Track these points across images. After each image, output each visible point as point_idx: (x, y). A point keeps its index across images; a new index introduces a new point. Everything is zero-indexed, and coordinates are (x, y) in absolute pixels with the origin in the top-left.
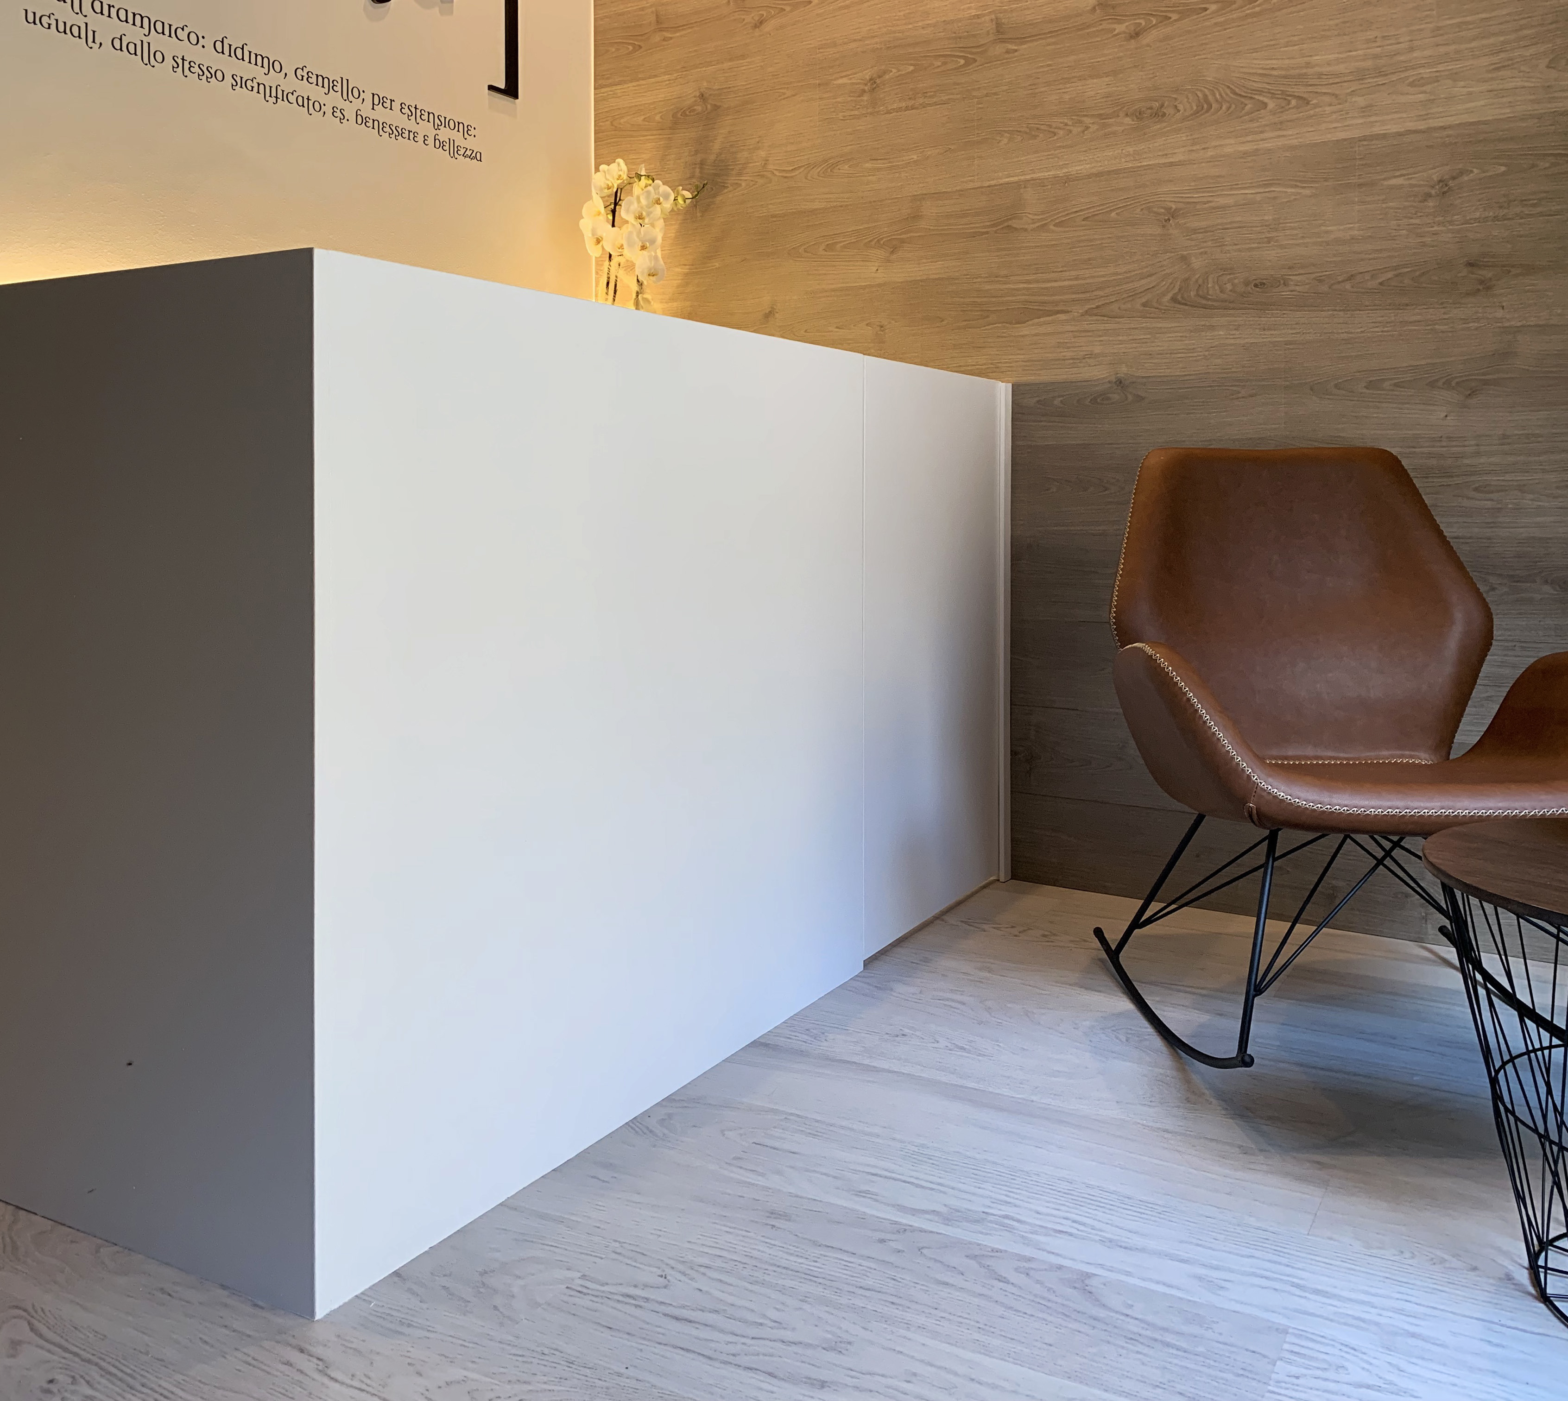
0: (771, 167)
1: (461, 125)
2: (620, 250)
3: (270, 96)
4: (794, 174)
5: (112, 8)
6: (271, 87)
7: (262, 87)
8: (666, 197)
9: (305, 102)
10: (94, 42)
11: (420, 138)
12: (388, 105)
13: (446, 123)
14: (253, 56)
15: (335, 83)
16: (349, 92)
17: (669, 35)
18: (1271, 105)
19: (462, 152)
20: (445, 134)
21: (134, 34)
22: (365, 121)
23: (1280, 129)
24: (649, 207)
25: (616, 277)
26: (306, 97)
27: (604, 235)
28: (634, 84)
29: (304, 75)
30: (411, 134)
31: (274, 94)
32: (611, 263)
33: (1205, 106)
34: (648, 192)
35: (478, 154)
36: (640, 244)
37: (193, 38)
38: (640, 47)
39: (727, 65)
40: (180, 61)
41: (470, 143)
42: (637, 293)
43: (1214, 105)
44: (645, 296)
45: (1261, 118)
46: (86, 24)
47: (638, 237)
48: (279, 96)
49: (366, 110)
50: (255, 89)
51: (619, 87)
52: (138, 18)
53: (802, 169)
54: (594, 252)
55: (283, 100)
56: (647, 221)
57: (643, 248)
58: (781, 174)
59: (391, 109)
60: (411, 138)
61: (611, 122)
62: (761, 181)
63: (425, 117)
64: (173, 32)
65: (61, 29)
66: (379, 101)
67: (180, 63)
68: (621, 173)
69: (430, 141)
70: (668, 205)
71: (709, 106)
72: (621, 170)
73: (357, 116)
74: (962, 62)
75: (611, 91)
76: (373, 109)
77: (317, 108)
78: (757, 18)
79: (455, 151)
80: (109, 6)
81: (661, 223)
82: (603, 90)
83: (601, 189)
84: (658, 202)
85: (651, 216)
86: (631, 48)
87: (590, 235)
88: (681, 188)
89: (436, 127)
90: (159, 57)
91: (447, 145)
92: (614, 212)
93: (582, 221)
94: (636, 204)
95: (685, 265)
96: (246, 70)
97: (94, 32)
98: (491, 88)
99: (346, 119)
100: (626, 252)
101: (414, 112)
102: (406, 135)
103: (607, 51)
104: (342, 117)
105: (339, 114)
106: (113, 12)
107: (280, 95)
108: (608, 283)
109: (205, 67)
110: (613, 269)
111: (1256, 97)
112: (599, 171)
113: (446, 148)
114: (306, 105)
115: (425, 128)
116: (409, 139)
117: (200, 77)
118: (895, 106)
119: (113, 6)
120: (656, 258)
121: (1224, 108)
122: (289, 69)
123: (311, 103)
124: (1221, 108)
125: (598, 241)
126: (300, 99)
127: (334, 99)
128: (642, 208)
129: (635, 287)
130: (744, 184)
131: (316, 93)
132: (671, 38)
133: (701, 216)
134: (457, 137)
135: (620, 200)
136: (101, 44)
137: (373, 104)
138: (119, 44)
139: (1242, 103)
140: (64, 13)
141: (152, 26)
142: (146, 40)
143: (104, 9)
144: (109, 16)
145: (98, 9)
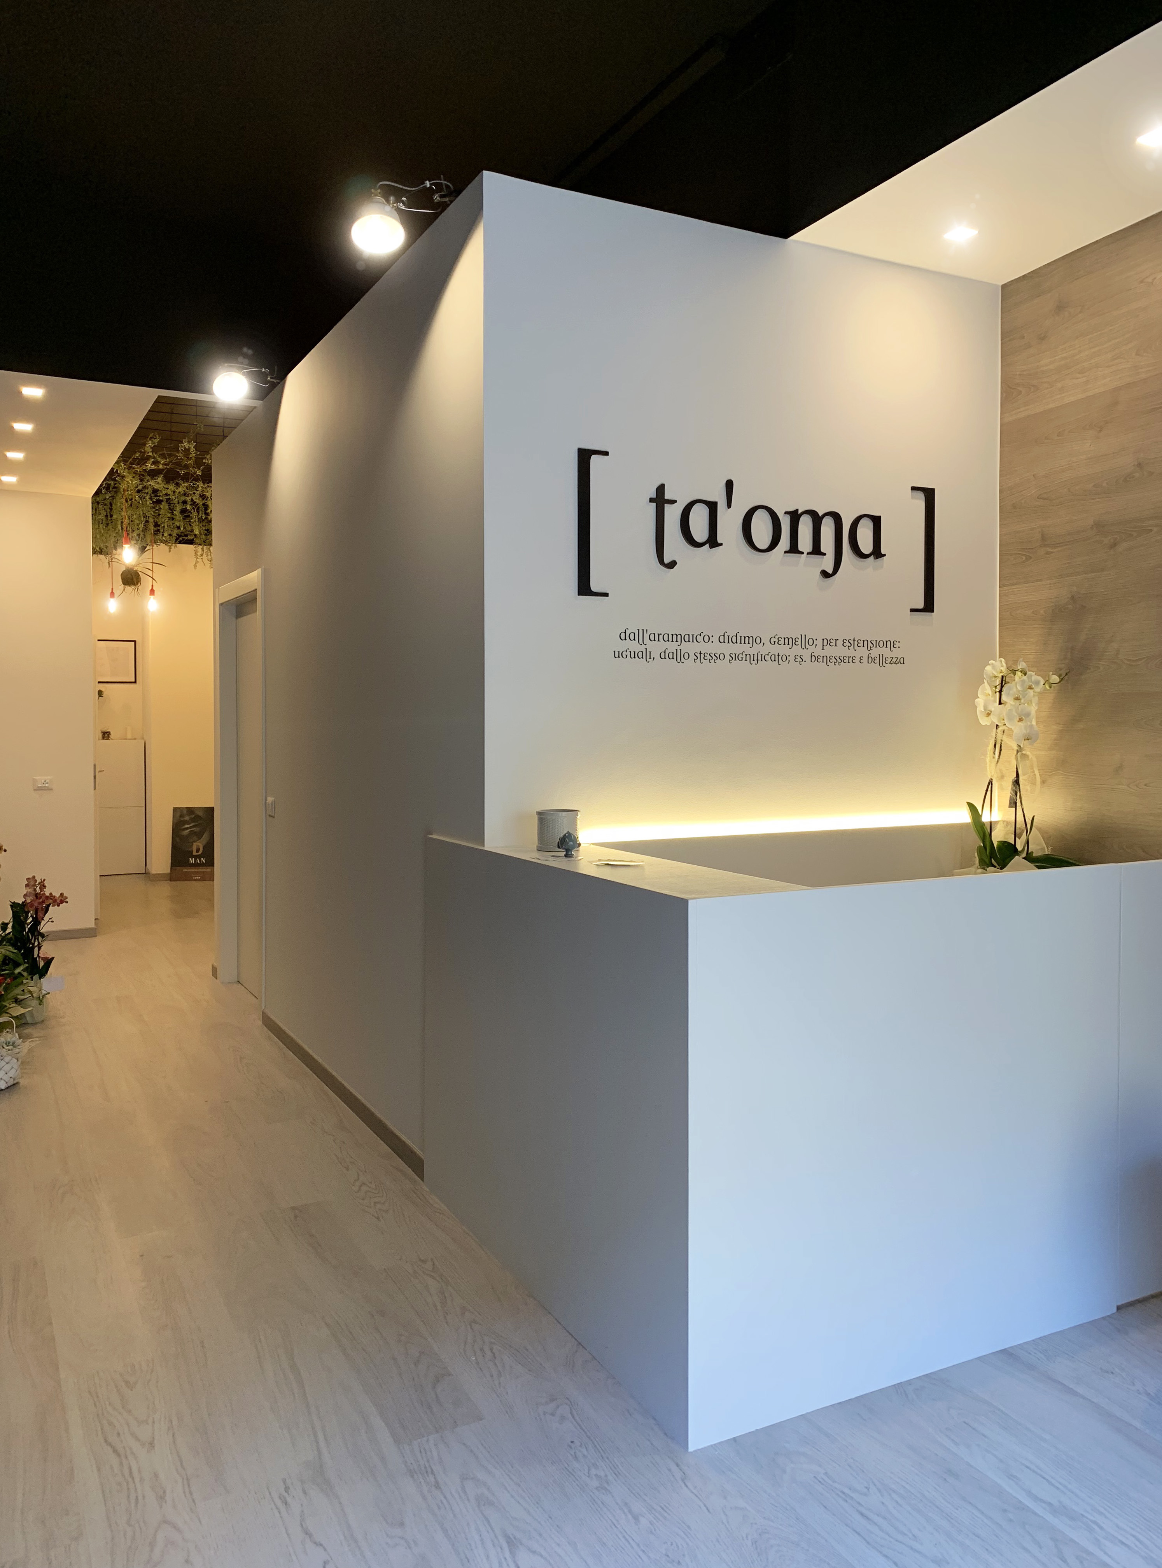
0: (1121, 657)
1: (889, 642)
2: (1005, 721)
3: (754, 660)
4: (1138, 663)
5: (660, 635)
6: (754, 655)
7: (748, 656)
8: (1038, 683)
9: (777, 658)
10: (650, 658)
11: (857, 660)
12: (834, 644)
13: (877, 644)
14: (743, 638)
15: (797, 640)
16: (806, 642)
17: (1050, 550)
19: (889, 660)
20: (875, 652)
21: (672, 647)
22: (817, 659)
24: (1025, 691)
25: (1002, 741)
26: (777, 654)
27: (994, 710)
28: (1026, 585)
29: (775, 640)
30: (851, 659)
31: (756, 658)
32: (998, 731)
34: (1023, 681)
35: (902, 659)
36: (1018, 717)
37: (706, 639)
38: (1031, 558)
39: (1091, 575)
40: (698, 655)
41: (896, 653)
42: (1018, 752)
44: (1024, 754)
46: (646, 649)
47: (1018, 711)
48: (759, 658)
49: (818, 652)
50: (744, 659)
51: (1017, 586)
52: (675, 636)
53: (1145, 659)
54: (987, 723)
55: (762, 660)
56: (1023, 701)
57: (1021, 720)
58: (1128, 663)
59: (836, 646)
60: (851, 661)
61: (1011, 613)
62: (1113, 666)
63: (861, 645)
64: (694, 639)
65: (632, 656)
66: (828, 642)
67: (699, 656)
69: (865, 659)
70: (1040, 688)
71: (1078, 606)
73: (811, 657)
75: (1010, 589)
76: (823, 649)
77: (784, 659)
78: (1112, 541)
79: (883, 661)
80: (659, 634)
81: (1034, 701)
82: (1005, 589)
83: (992, 676)
84: (1031, 687)
85: (1027, 697)
86: (1024, 558)
87: (984, 710)
88: (1050, 674)
89: (870, 651)
90: (686, 655)
91: (878, 659)
92: (1000, 693)
93: (977, 700)
94: (1015, 689)
96: (737, 649)
97: (650, 652)
98: (913, 610)
99: (804, 661)
100: (1009, 723)
101: (853, 643)
102: (847, 661)
103: (1008, 559)
104: (801, 661)
105: (799, 659)
106: (661, 637)
108: (995, 745)
109: (713, 654)
110: (999, 735)
113: (877, 661)
114: (777, 659)
115: (861, 652)
116: (849, 662)
117: (710, 661)
119: (661, 634)
120: (1031, 725)
122: (765, 640)
123: (780, 657)
125: (990, 715)
126: (773, 656)
127: (797, 650)
128: (1019, 691)
129: (1015, 748)
130: (1101, 667)
131: (783, 650)
132: (1052, 553)
134: (886, 652)
135: (1005, 684)
136: (654, 658)
137: (823, 646)
138: (664, 655)
140: (634, 646)
141: (681, 638)
142: (679, 648)
143: (656, 637)
144: (659, 641)
145: (652, 638)
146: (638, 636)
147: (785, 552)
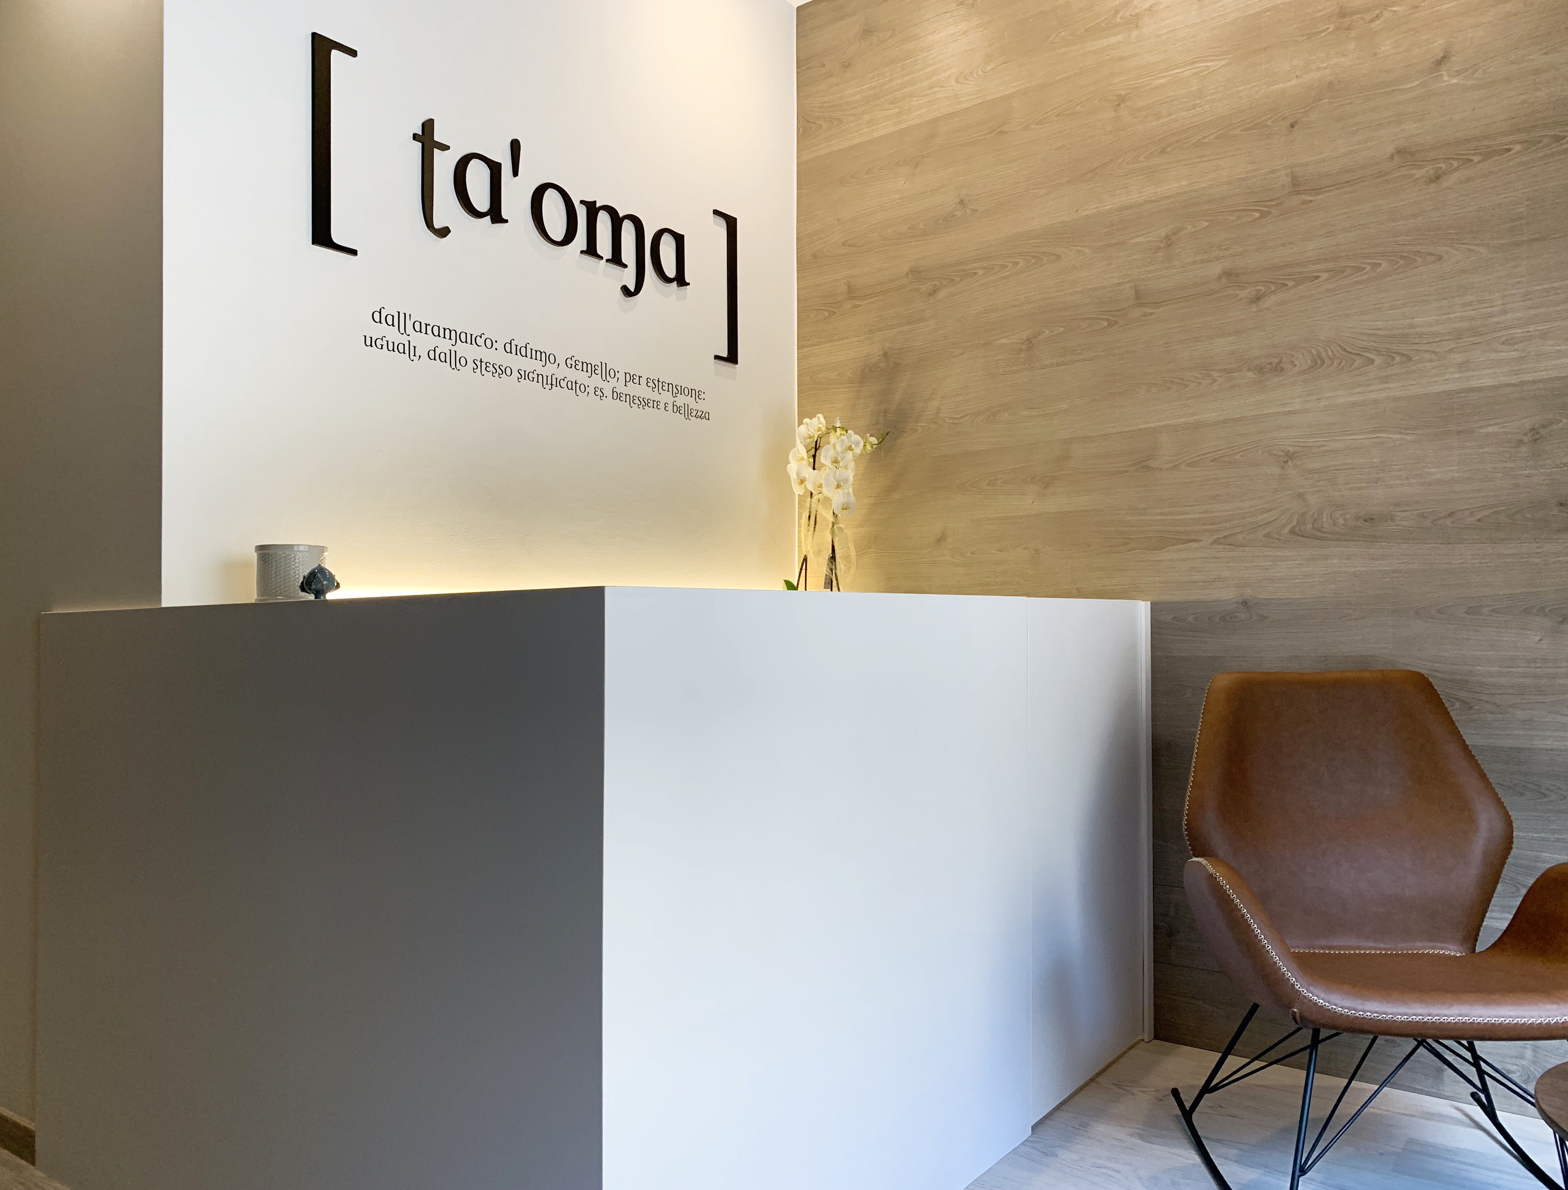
0: (942, 415)
1: (693, 391)
2: (820, 489)
3: (547, 384)
4: (961, 421)
5: (428, 326)
6: (547, 376)
7: (540, 377)
8: (857, 444)
9: (574, 386)
10: (415, 355)
11: (662, 406)
12: (636, 381)
13: (681, 391)
14: (534, 352)
15: (596, 367)
16: (607, 373)
17: (857, 303)
18: (1378, 360)
19: (695, 412)
20: (680, 400)
21: (444, 345)
22: (619, 396)
23: (1386, 383)
24: (843, 453)
25: (816, 511)
26: (574, 382)
27: (807, 476)
28: (830, 344)
29: (573, 363)
30: (655, 403)
31: (549, 382)
33: (1319, 362)
34: (842, 441)
35: (707, 414)
36: (836, 483)
37: (488, 343)
38: (834, 313)
39: (906, 328)
40: (478, 363)
41: (701, 406)
42: (833, 523)
43: (1326, 361)
44: (840, 525)
45: (1368, 372)
46: (409, 341)
47: (834, 478)
49: (620, 388)
50: (536, 380)
51: (817, 347)
52: (447, 332)
53: (969, 417)
54: (798, 490)
55: (556, 386)
56: (841, 464)
57: (838, 486)
58: (951, 421)
59: (639, 384)
60: (655, 406)
61: (811, 377)
62: (934, 426)
63: (666, 388)
64: (472, 340)
65: (391, 348)
66: (631, 378)
67: (480, 365)
68: (821, 426)
69: (670, 407)
70: (858, 450)
71: (891, 364)
72: (821, 423)
73: (613, 392)
74: (1106, 324)
75: (810, 351)
76: (625, 385)
77: (583, 390)
78: (931, 288)
79: (688, 413)
80: (426, 323)
81: (852, 465)
82: (805, 350)
83: (805, 438)
84: (850, 448)
85: (845, 460)
86: (827, 314)
87: (796, 477)
88: (869, 435)
89: (674, 396)
90: (463, 361)
91: (683, 409)
92: (814, 456)
93: (788, 465)
94: (832, 451)
95: (871, 497)
96: (528, 364)
97: (415, 347)
98: (717, 357)
99: (604, 396)
100: (824, 490)
101: (657, 384)
102: (651, 405)
103: (808, 316)
104: (602, 395)
105: (599, 392)
106: (429, 328)
107: (554, 383)
108: (809, 517)
109: (498, 366)
110: (813, 505)
111: (1365, 354)
112: (803, 424)
113: (681, 410)
114: (574, 388)
115: (666, 397)
116: (653, 407)
117: (494, 375)
118: (1047, 362)
120: (849, 493)
121: (1335, 363)
122: (561, 360)
123: (578, 386)
124: (1333, 363)
125: (802, 482)
126: (570, 384)
127: (596, 381)
128: (837, 453)
129: (831, 519)
130: (920, 429)
131: (582, 377)
132: (860, 305)
133: (885, 456)
134: (690, 401)
135: (819, 447)
136: (420, 356)
137: (626, 381)
138: (434, 355)
139: (1352, 359)
140: (392, 334)
141: (458, 337)
142: (453, 349)
143: (423, 328)
144: (426, 333)
145: (418, 328)
146: (398, 321)
147: (582, 252)
